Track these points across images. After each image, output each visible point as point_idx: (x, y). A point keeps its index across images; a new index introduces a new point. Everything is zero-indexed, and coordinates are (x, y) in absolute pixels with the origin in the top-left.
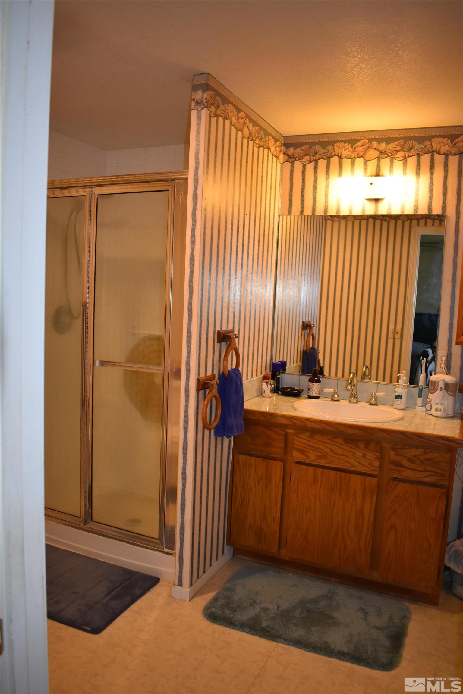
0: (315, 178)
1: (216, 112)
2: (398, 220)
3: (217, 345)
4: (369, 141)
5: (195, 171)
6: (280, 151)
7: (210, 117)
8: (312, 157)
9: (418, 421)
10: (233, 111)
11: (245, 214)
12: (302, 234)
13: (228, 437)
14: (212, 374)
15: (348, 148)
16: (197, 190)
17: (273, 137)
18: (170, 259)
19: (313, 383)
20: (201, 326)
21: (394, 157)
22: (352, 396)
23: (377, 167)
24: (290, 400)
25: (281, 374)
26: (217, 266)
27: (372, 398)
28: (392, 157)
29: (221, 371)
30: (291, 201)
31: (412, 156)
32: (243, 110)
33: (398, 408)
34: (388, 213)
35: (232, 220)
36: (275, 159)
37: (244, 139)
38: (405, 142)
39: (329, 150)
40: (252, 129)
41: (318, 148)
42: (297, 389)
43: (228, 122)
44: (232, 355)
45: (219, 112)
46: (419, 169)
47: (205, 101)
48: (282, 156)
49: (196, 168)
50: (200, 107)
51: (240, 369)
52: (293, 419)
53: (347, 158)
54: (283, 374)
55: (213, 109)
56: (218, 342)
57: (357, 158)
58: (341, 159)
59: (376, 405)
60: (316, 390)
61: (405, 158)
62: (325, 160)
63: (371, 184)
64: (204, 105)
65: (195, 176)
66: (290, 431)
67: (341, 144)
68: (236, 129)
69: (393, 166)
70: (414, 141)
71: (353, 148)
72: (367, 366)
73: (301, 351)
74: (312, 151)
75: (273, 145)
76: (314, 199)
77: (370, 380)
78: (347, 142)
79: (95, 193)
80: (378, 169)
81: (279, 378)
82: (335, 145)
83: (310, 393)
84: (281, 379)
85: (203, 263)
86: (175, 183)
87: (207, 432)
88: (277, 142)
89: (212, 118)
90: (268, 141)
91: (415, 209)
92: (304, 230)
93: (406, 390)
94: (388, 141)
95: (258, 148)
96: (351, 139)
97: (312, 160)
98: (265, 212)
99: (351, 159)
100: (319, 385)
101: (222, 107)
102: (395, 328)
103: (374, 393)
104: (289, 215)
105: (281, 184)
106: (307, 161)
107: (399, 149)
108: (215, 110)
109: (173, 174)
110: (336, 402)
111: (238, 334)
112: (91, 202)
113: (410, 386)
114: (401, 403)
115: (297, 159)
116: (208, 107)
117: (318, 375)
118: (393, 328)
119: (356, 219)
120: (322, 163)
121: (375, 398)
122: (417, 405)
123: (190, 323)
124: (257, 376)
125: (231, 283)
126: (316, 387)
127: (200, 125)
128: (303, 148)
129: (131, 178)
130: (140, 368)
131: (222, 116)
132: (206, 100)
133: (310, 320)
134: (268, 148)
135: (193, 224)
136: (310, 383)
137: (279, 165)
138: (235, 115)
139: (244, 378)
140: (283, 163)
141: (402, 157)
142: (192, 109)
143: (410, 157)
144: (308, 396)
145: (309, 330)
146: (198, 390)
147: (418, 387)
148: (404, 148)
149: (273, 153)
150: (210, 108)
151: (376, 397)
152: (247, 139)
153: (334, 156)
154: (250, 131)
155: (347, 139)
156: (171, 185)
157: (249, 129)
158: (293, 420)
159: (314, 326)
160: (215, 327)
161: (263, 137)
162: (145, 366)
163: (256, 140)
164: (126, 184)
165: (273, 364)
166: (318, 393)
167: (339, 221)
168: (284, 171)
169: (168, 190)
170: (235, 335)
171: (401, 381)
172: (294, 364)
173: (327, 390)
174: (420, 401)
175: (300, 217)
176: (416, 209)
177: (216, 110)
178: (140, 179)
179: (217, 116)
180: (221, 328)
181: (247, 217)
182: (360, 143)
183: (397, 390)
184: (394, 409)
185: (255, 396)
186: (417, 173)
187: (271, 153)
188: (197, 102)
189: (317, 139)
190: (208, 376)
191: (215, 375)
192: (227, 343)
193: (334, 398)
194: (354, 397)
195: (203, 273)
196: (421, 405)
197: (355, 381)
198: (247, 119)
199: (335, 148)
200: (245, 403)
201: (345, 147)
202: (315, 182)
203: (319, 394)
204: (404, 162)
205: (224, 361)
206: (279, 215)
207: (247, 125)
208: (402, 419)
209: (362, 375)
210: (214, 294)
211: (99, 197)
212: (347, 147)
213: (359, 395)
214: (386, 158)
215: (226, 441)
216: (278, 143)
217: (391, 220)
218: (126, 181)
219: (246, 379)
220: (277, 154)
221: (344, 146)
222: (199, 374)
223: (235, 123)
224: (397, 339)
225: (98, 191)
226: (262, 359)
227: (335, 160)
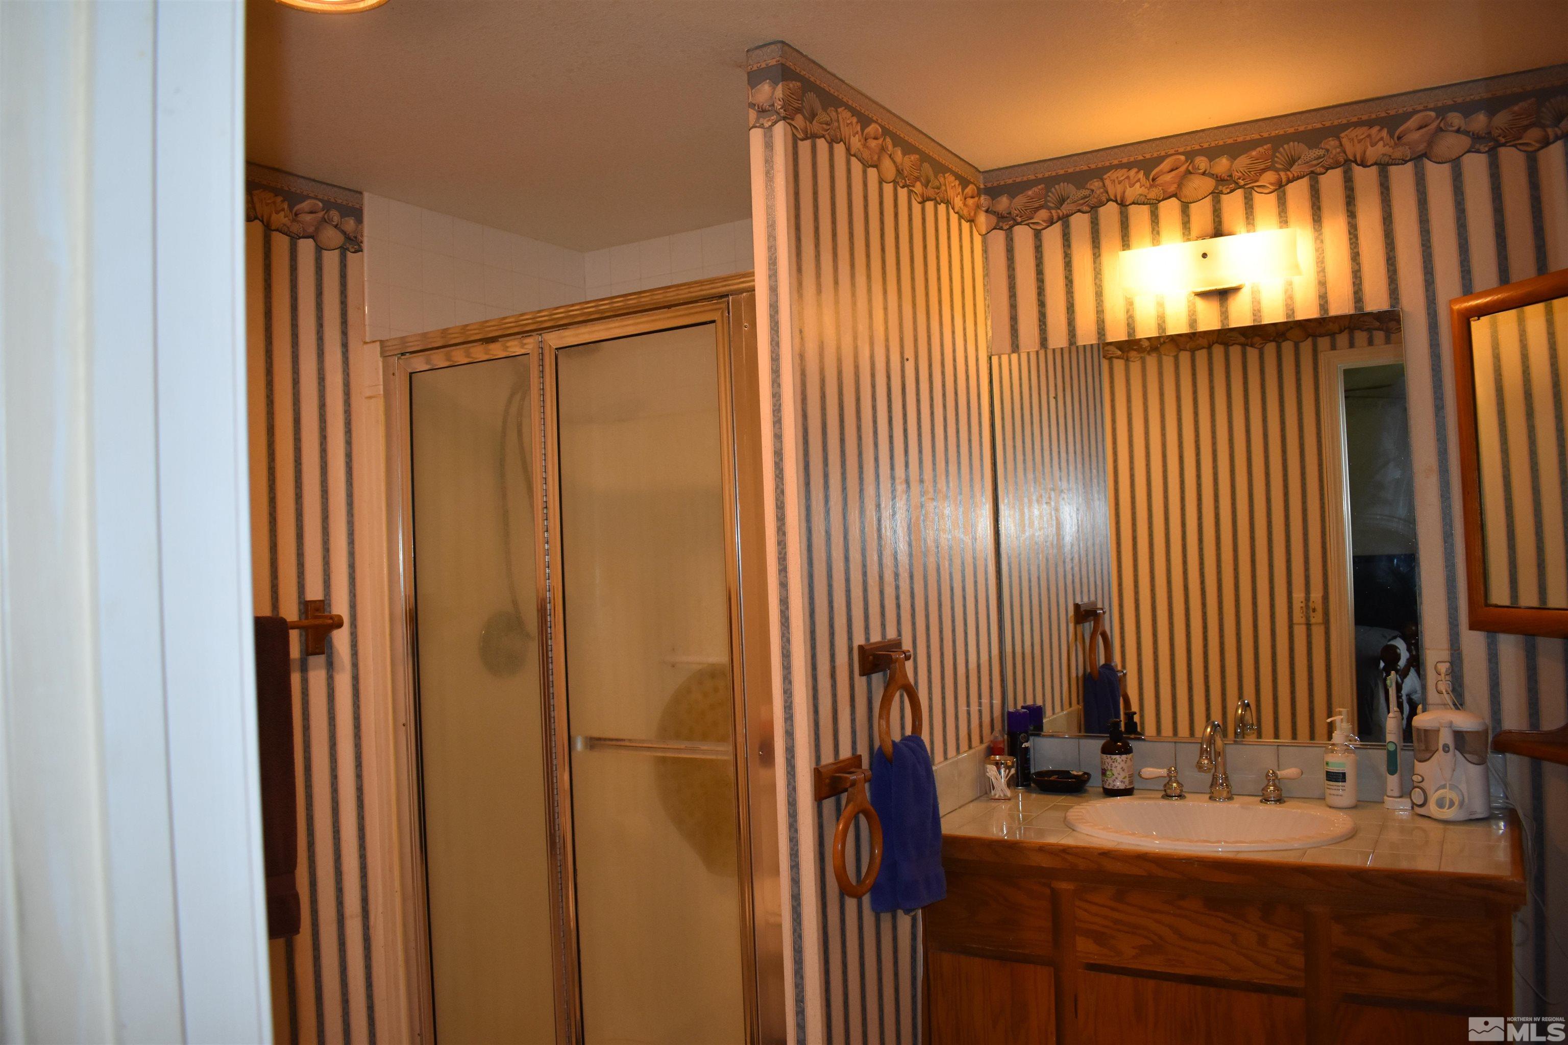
0: (1067, 259)
1: (809, 128)
2: (1284, 341)
3: (861, 682)
4: (1186, 158)
5: (769, 269)
6: (978, 207)
7: (795, 140)
8: (1053, 212)
9: (1393, 836)
10: (851, 123)
11: (903, 360)
12: (1052, 395)
13: (907, 912)
14: (853, 754)
15: (1139, 180)
16: (777, 312)
17: (958, 177)
18: (729, 482)
19: (1114, 757)
20: (815, 639)
21: (1252, 188)
22: (1216, 783)
23: (1214, 215)
24: (1059, 802)
25: (1031, 738)
26: (844, 489)
27: (1268, 786)
28: (1246, 187)
29: (877, 744)
30: (1014, 319)
31: (1296, 180)
32: (874, 119)
33: (1340, 805)
34: (1254, 320)
35: (873, 376)
36: (966, 226)
37: (884, 184)
38: (1275, 149)
39: (1093, 191)
40: (903, 160)
41: (1068, 189)
42: (1075, 773)
43: (840, 149)
44: (902, 702)
45: (816, 127)
46: (1319, 208)
47: (778, 104)
48: (982, 218)
49: (771, 262)
50: (768, 121)
51: (925, 737)
52: (1068, 853)
53: (1139, 204)
54: (1037, 739)
55: (799, 121)
56: (862, 674)
57: (1163, 200)
58: (1123, 208)
59: (1279, 800)
60: (1123, 775)
61: (1280, 187)
62: (1087, 215)
63: (1204, 255)
64: (778, 114)
65: (770, 280)
66: (1064, 886)
67: (1121, 174)
68: (862, 163)
69: (1253, 209)
70: (1296, 143)
71: (1151, 177)
72: (1246, 701)
73: (1077, 676)
74: (1052, 197)
75: (959, 194)
76: (1070, 308)
77: (1261, 738)
78: (1135, 167)
79: (550, 346)
80: (1217, 220)
81: (1027, 749)
82: (1105, 177)
83: (1108, 783)
84: (1032, 751)
85: (807, 484)
86: (728, 304)
87: (851, 904)
88: (966, 187)
89: (800, 143)
90: (945, 185)
91: (1320, 305)
92: (1056, 386)
93: (1352, 756)
94: (1234, 150)
95: (922, 202)
96: (1143, 158)
97: (1055, 218)
98: (954, 351)
99: (1147, 204)
100: (1128, 760)
101: (823, 116)
102: (1307, 599)
103: (1271, 772)
104: (1013, 352)
105: (986, 283)
106: (1044, 221)
107: (1262, 166)
108: (806, 123)
109: (725, 281)
110: (1176, 803)
111: (911, 650)
112: (542, 365)
113: (1361, 745)
114: (1344, 794)
115: (1019, 219)
116: (789, 119)
117: (1124, 736)
118: (1303, 600)
119: (1181, 350)
120: (1080, 223)
121: (1274, 785)
122: (1389, 793)
123: (785, 632)
124: (970, 747)
125: (883, 526)
126: (1123, 764)
127: (772, 162)
128: (1030, 193)
129: (631, 302)
130: (682, 749)
131: (823, 136)
132: (780, 103)
133: (1093, 598)
134: (948, 202)
135: (776, 393)
136: (1105, 756)
137: (978, 240)
138: (857, 133)
139: (938, 757)
140: (986, 234)
141: (1271, 184)
142: (751, 126)
143: (1292, 182)
144: (1105, 789)
145: (1092, 623)
146: (819, 797)
147: (1385, 746)
148: (1273, 162)
149: (961, 213)
150: (793, 119)
151: (1277, 781)
152: (891, 184)
153: (1106, 203)
154: (896, 167)
155: (1132, 159)
156: (719, 309)
157: (894, 162)
158: (1069, 857)
159: (1104, 613)
160: (850, 639)
161: (932, 178)
162: (688, 744)
163: (913, 186)
164: (619, 318)
165: (1009, 713)
166: (1127, 780)
167: (1141, 357)
168: (990, 250)
169: (714, 322)
170: (904, 652)
171: (1338, 737)
172: (1065, 708)
173: (1149, 772)
174: (1393, 782)
175: (1042, 353)
176: (1322, 303)
177: (808, 123)
178: (653, 302)
179: (812, 137)
180: (867, 639)
181: (910, 367)
182: (1166, 165)
183: (1330, 758)
184: (1328, 809)
185: (971, 799)
186: (1316, 218)
187: (956, 213)
188: (760, 110)
189: (1062, 169)
190: (843, 761)
191: (860, 756)
192: (885, 675)
193: (1169, 791)
194: (1222, 784)
195: (808, 509)
196: (1396, 793)
197: (1219, 742)
198: (888, 140)
199: (1106, 185)
200: (943, 821)
201: (1132, 178)
202: (1067, 269)
203: (1131, 782)
204: (1278, 196)
205: (881, 721)
206: (990, 354)
207: (889, 153)
208: (1352, 835)
209: (1236, 726)
210: (842, 556)
211: (561, 354)
212: (1136, 179)
213: (1235, 778)
214: (1232, 191)
215: (904, 921)
216: (970, 189)
217: (1266, 343)
218: (620, 309)
219: (942, 759)
220: (969, 214)
221: (1128, 177)
222: (818, 758)
223: (859, 150)
224: (1316, 624)
225: (554, 340)
226: (980, 704)
227: (1109, 213)
